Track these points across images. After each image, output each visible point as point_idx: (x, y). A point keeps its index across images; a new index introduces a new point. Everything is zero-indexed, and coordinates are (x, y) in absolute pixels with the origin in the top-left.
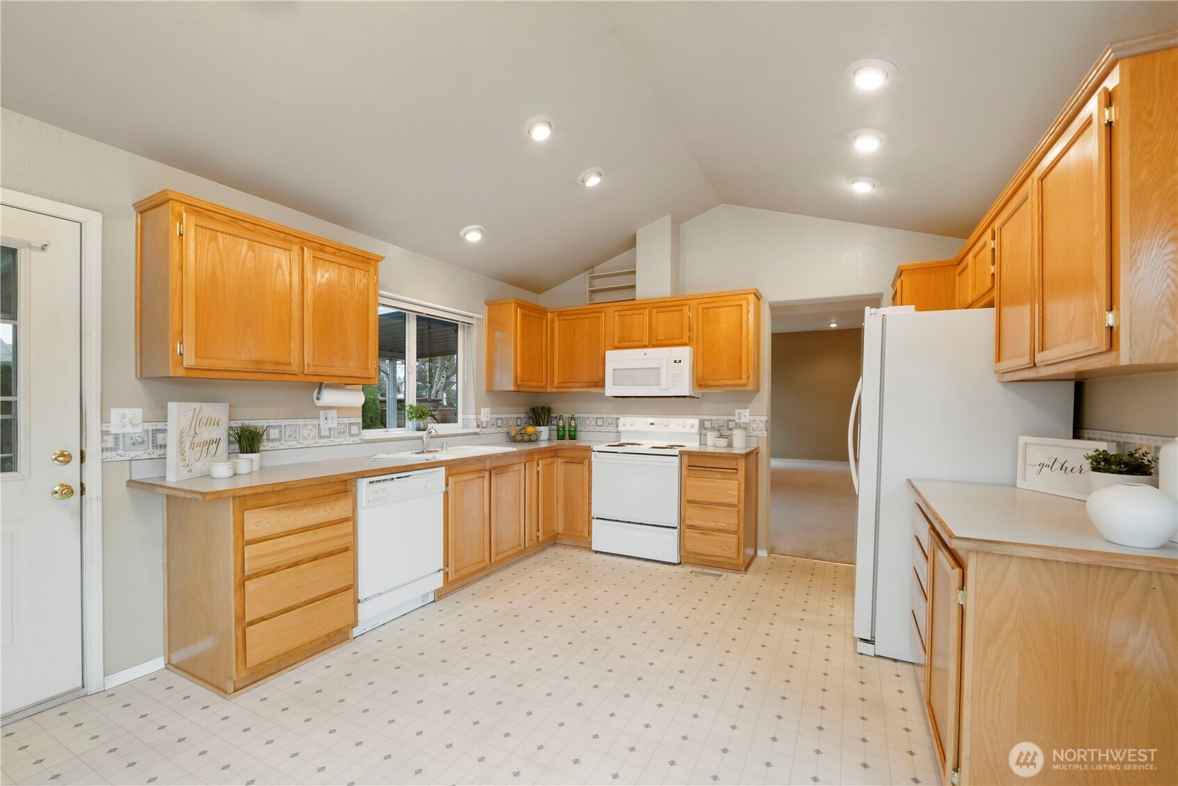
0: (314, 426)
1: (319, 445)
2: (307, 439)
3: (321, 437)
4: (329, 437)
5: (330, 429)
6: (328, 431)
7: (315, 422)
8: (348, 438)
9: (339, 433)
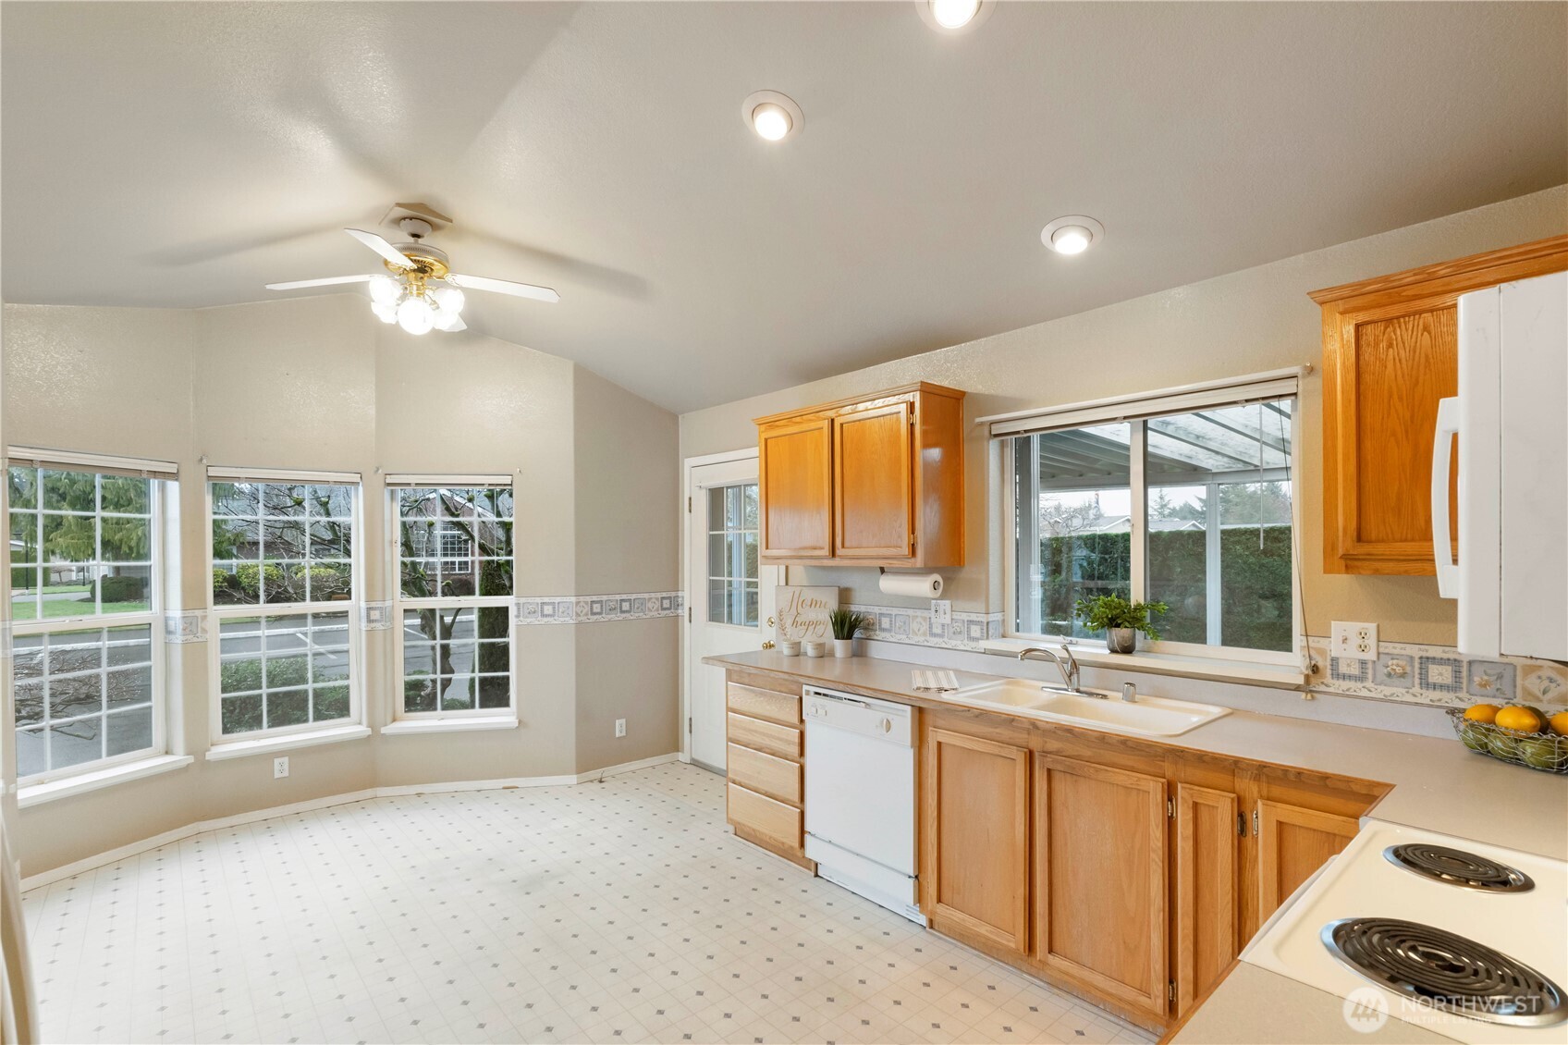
0: (924, 619)
1: (929, 644)
2: (917, 635)
3: (933, 635)
4: (941, 636)
5: (943, 625)
6: (940, 627)
7: (926, 614)
8: (966, 641)
9: (954, 633)
